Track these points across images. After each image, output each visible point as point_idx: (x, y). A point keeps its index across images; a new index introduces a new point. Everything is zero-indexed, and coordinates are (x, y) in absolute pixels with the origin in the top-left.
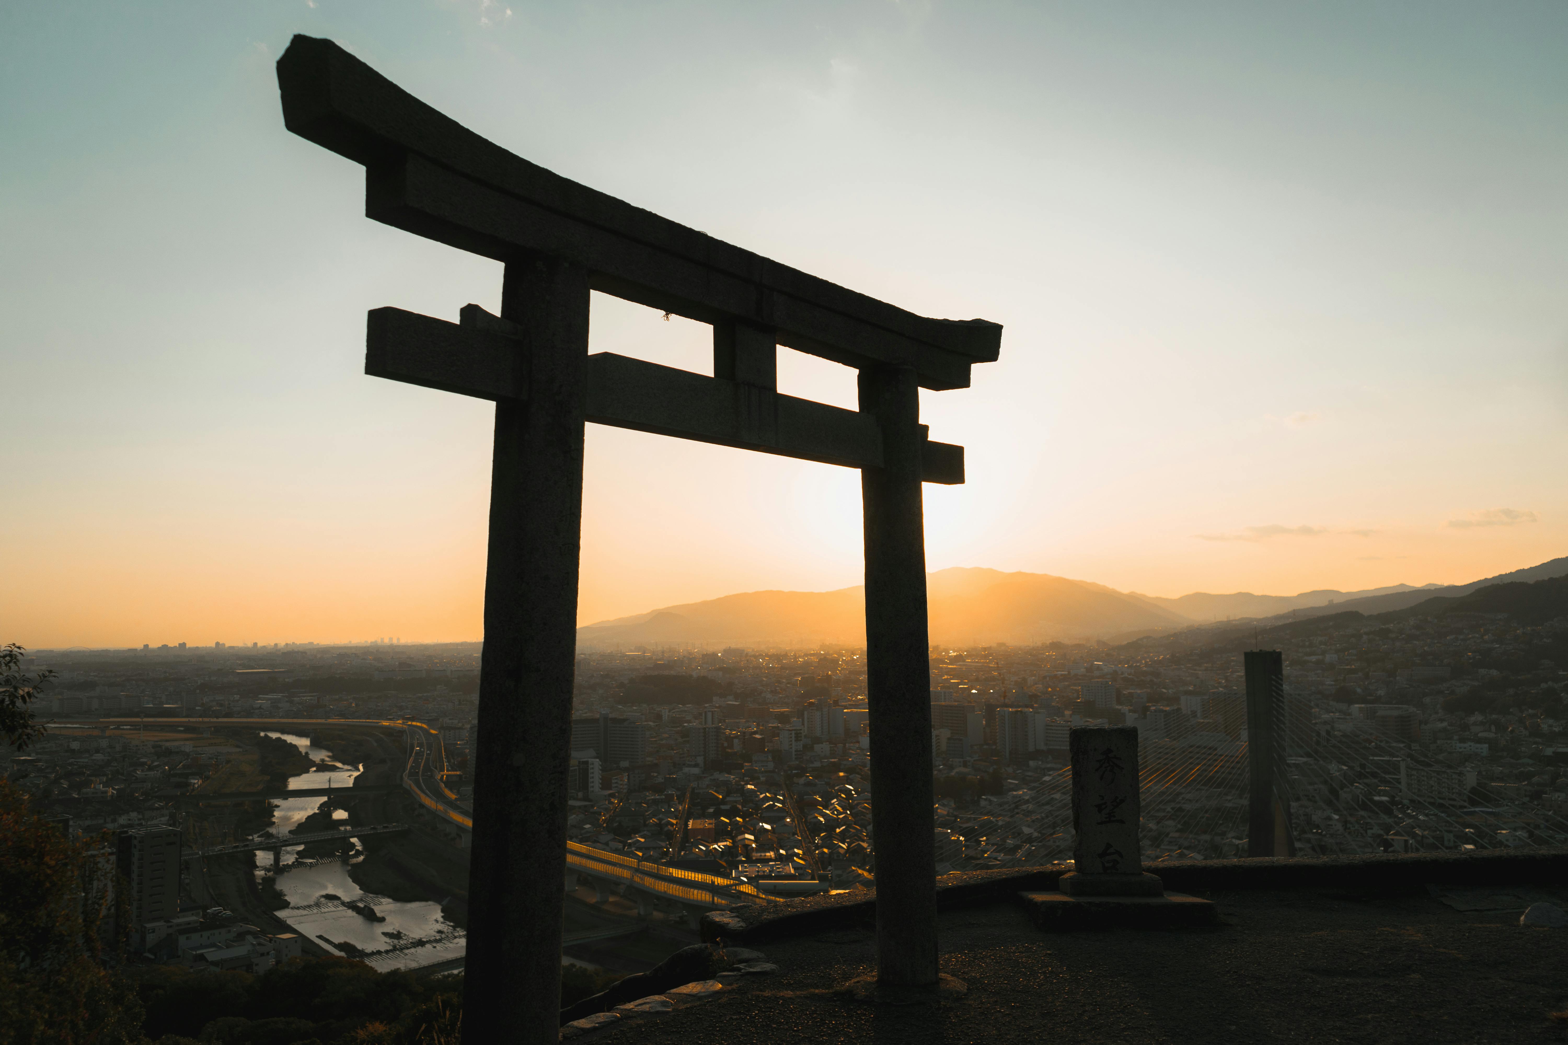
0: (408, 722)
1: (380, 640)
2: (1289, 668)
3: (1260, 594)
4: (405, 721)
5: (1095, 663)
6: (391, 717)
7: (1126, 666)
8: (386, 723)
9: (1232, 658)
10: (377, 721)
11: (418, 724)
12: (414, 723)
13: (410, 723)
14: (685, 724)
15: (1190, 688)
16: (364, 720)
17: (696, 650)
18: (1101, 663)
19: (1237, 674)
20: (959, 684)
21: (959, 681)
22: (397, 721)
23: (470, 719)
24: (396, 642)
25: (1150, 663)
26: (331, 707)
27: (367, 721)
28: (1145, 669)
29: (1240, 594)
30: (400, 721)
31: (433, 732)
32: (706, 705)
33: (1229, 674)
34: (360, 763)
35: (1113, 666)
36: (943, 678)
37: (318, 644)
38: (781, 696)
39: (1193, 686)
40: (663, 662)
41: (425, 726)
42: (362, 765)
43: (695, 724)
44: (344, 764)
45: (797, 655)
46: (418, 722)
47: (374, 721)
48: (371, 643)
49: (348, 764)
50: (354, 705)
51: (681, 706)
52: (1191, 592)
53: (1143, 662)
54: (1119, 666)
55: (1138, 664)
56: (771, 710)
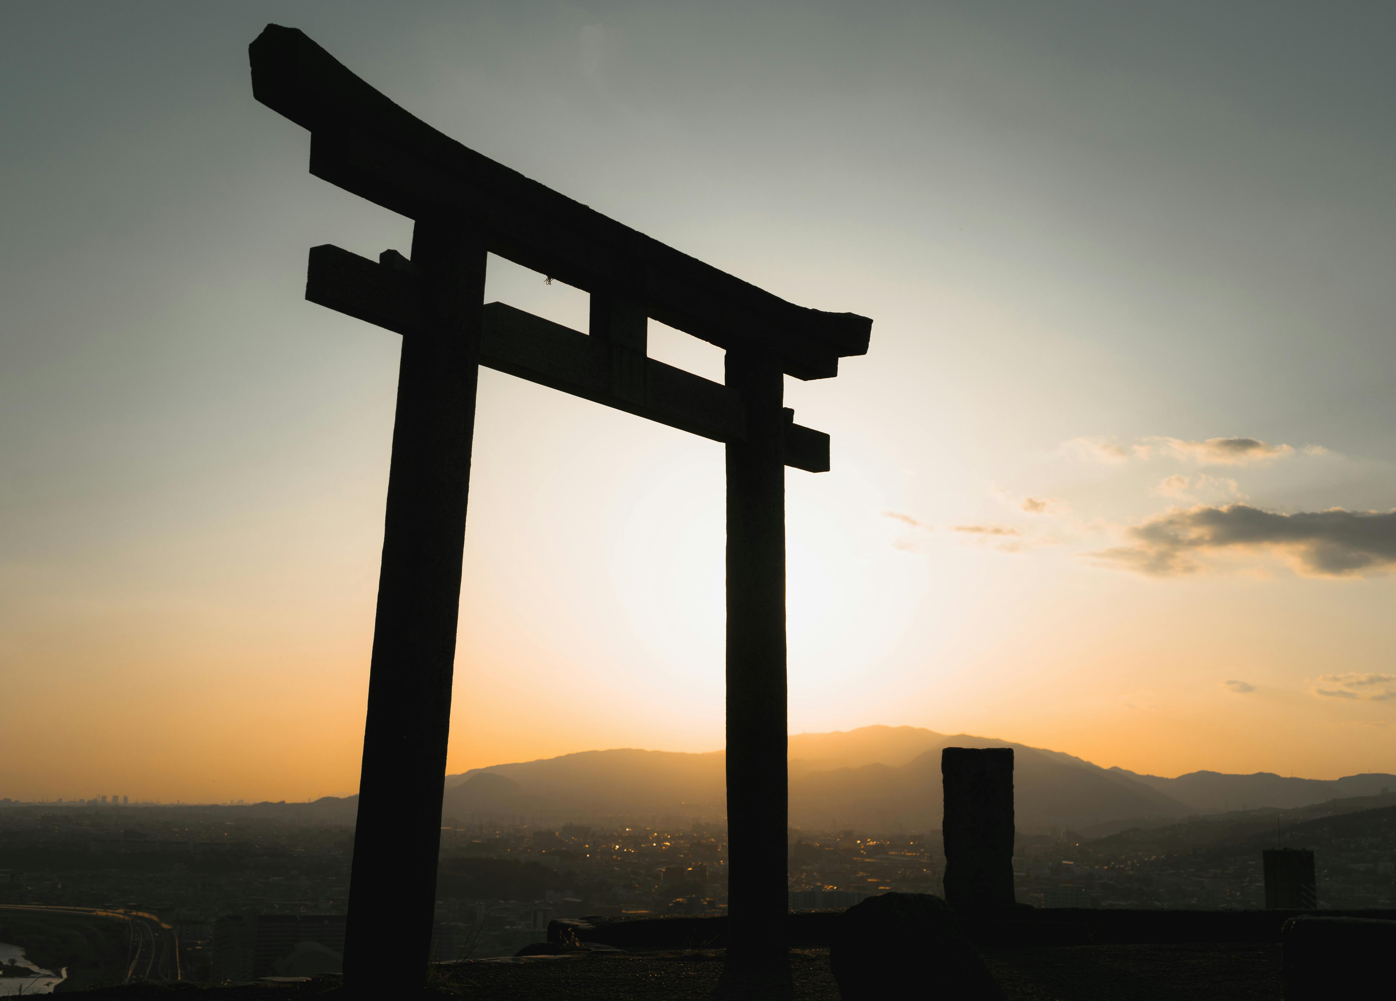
0: (131, 912)
1: (100, 799)
2: (1328, 879)
3: (1288, 776)
4: (128, 910)
5: (1064, 862)
6: (109, 904)
7: (1106, 867)
8: (101, 913)
9: (1250, 862)
10: (91, 909)
11: (146, 915)
12: (140, 914)
13: (134, 913)
14: (508, 927)
15: (1193, 902)
16: (73, 908)
17: (525, 827)
18: (1072, 863)
19: (1257, 884)
20: (878, 884)
21: (880, 880)
22: (117, 910)
23: (217, 910)
24: (122, 803)
25: (1138, 865)
26: (29, 888)
27: (77, 908)
28: (1131, 872)
29: (1260, 775)
30: (122, 911)
31: (165, 926)
32: (537, 902)
33: (1246, 884)
34: (64, 967)
35: (1088, 868)
36: (858, 876)
37: (17, 802)
38: (637, 892)
39: (1196, 899)
40: (480, 842)
41: (154, 918)
42: (67, 970)
43: (520, 927)
44: (41, 966)
45: (662, 838)
46: (146, 912)
47: (86, 909)
48: (89, 802)
49: (46, 968)
50: (60, 886)
51: (502, 902)
52: (1194, 770)
53: (1129, 863)
54: (1097, 867)
55: (1122, 866)
56: (624, 911)
